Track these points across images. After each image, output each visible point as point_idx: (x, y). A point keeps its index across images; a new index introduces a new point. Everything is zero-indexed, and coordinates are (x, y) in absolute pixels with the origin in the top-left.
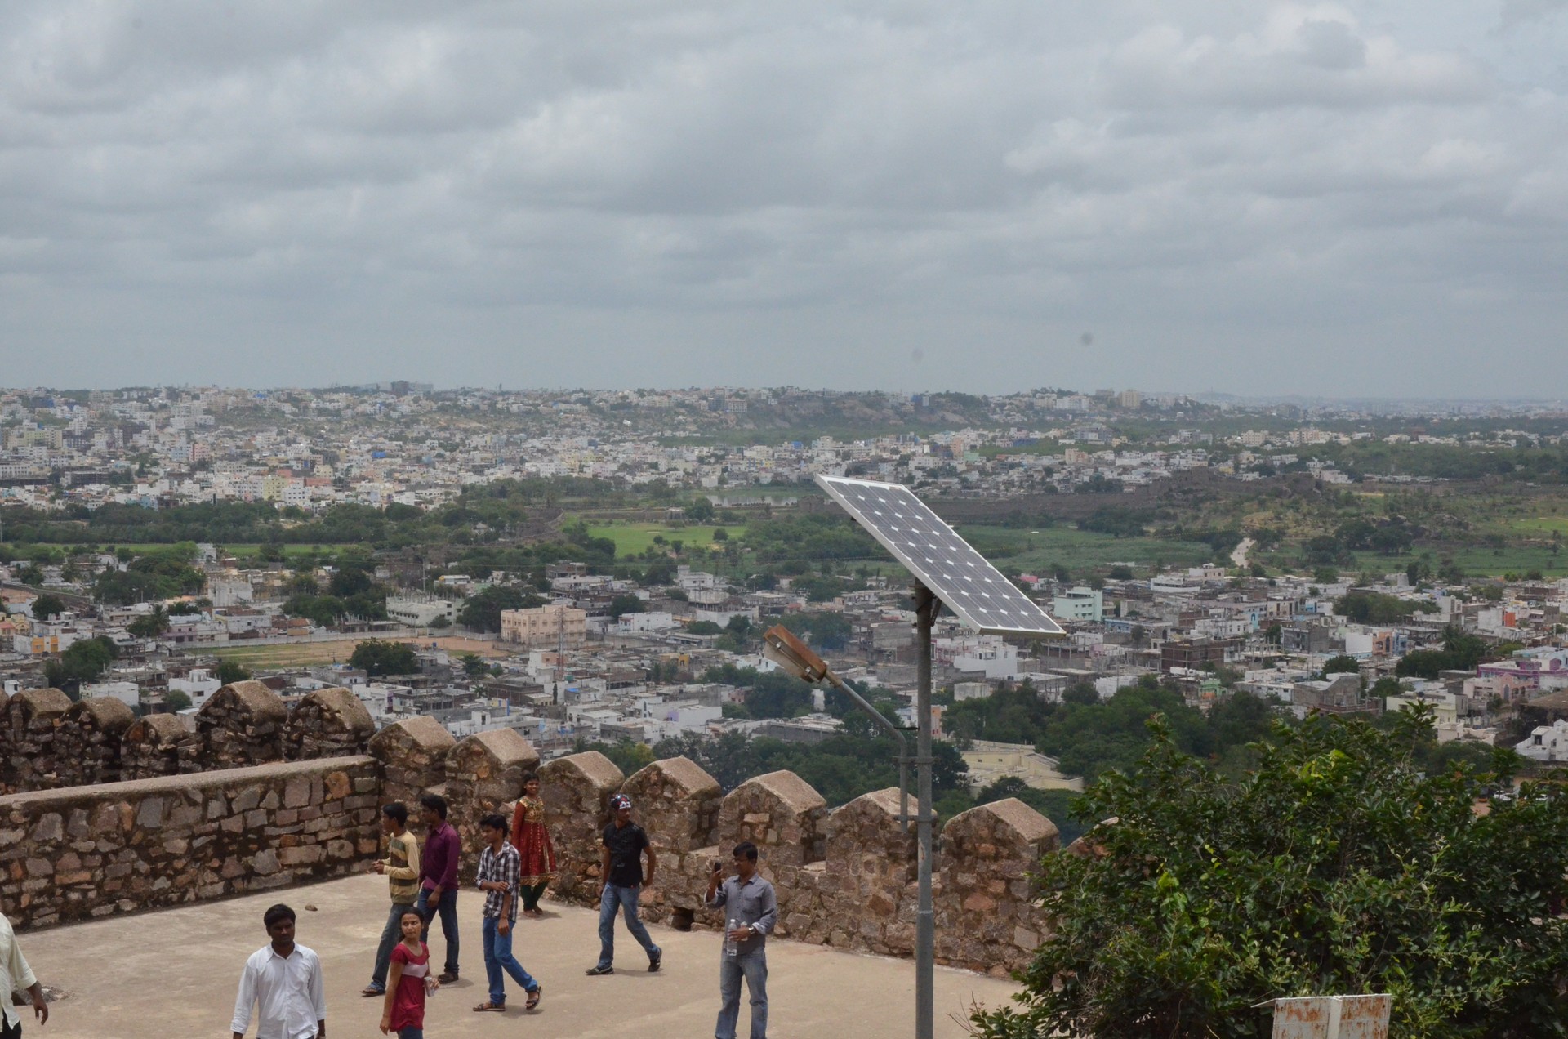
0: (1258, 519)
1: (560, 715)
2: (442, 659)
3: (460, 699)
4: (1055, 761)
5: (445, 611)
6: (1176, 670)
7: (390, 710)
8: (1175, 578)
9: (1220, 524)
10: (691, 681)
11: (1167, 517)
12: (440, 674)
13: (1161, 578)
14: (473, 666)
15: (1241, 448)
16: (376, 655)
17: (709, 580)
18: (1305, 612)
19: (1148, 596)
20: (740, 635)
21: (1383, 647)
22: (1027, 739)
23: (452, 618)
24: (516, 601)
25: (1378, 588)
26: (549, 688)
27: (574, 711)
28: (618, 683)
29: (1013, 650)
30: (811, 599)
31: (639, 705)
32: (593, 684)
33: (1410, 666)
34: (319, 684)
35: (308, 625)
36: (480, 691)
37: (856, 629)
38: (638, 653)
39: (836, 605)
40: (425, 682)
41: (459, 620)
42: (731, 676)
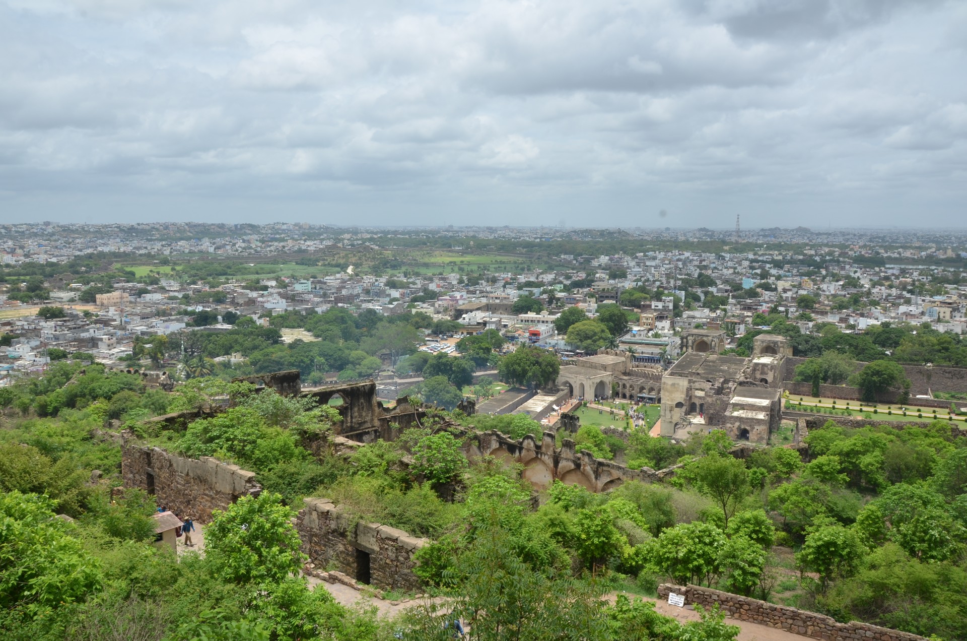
0: (354, 260)
1: (124, 329)
2: (75, 313)
3: (84, 325)
4: (310, 334)
5: (73, 296)
6: (340, 305)
7: (56, 331)
8: (332, 277)
9: (342, 261)
10: (171, 315)
11: (324, 260)
12: (74, 317)
13: (327, 278)
14: (87, 314)
15: (343, 239)
16: (48, 311)
17: (172, 282)
18: (375, 286)
19: (325, 283)
20: (187, 299)
21: (403, 295)
22: (300, 327)
23: (77, 298)
24: (101, 291)
25: (395, 278)
26: (118, 320)
27: (129, 327)
28: (144, 317)
29: (284, 301)
30: (210, 288)
31: (154, 324)
32: (135, 318)
33: (415, 300)
34: (26, 323)
35: (19, 303)
36: (91, 323)
37: (229, 296)
38: (150, 307)
39: (220, 289)
40: (69, 320)
41: (80, 299)
42: (186, 313)
